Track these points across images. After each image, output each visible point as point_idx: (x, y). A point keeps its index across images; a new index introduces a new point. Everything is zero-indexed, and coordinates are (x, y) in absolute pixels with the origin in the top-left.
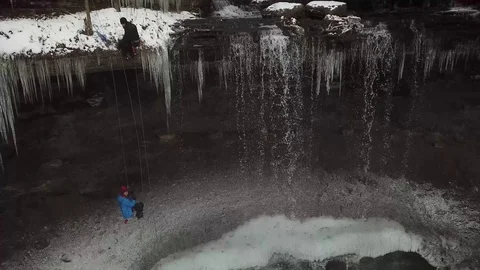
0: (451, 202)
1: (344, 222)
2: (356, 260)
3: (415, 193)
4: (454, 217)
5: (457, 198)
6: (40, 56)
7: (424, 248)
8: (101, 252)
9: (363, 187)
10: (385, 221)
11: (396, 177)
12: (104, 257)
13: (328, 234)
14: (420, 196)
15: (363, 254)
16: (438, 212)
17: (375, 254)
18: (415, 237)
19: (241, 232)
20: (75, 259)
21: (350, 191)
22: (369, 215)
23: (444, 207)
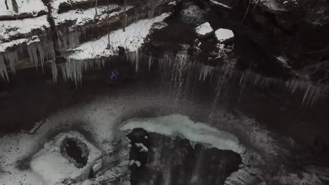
0: (270, 139)
1: (214, 130)
2: (210, 147)
3: (255, 128)
4: (267, 146)
5: (274, 138)
6: (91, 59)
7: (244, 154)
8: (108, 110)
9: (232, 116)
10: (232, 136)
11: (250, 117)
12: (109, 112)
13: (203, 132)
14: (256, 130)
15: (214, 146)
16: (260, 141)
17: (220, 148)
18: (241, 147)
19: (166, 118)
20: (98, 110)
21: (225, 116)
22: (227, 130)
23: (265, 139)
